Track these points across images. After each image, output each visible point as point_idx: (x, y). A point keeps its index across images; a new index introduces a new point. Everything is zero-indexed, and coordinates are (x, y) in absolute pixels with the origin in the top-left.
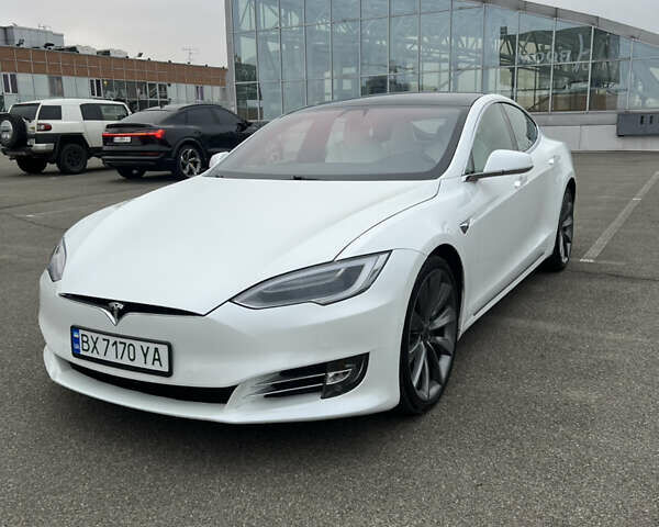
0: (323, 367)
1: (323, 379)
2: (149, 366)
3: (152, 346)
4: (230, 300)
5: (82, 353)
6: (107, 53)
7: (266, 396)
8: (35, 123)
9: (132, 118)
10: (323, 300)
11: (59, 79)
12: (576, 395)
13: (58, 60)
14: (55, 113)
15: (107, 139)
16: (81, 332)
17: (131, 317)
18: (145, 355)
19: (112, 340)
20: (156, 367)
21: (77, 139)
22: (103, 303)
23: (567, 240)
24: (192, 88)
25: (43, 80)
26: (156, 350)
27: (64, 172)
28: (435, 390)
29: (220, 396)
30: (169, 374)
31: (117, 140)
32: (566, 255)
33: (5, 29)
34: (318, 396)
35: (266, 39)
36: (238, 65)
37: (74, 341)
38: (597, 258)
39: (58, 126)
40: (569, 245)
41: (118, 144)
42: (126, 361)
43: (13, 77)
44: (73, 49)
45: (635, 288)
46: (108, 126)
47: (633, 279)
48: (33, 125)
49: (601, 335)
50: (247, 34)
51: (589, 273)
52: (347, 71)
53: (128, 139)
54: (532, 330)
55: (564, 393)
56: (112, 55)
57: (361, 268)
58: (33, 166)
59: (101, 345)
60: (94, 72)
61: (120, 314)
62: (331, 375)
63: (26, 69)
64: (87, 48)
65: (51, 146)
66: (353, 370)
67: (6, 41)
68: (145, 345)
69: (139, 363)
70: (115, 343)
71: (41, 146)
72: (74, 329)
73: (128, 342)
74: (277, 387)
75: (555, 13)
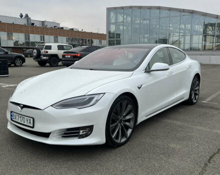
0: (78, 129)
1: (79, 133)
2: (28, 125)
3: (29, 118)
4: (51, 106)
5: (13, 119)
6: (73, 29)
7: (62, 137)
8: (43, 50)
9: (73, 50)
10: (79, 107)
11: (57, 37)
12: (173, 146)
13: (57, 31)
15: (63, 56)
16: (13, 113)
17: (24, 109)
18: (27, 121)
19: (20, 116)
20: (30, 125)
21: (56, 56)
22: (18, 104)
23: (196, 94)
24: (98, 41)
25: (52, 37)
26: (30, 120)
27: (51, 66)
28: (124, 140)
29: (46, 135)
30: (33, 127)
31: (66, 56)
32: (195, 99)
33: (43, 22)
34: (77, 138)
35: (119, 25)
36: (110, 33)
37: (11, 116)
38: (208, 101)
39: (50, 52)
40: (197, 96)
41: (67, 58)
42: (22, 123)
43: (44, 37)
44: (62, 28)
45: (216, 112)
46: (64, 52)
47: (217, 109)
48: (43, 51)
49: (194, 127)
50: (113, 24)
51: (202, 106)
52: (146, 36)
53: (69, 56)
54: (171, 124)
55: (170, 145)
57: (94, 97)
58: (42, 64)
59: (17, 117)
60: (68, 35)
61: (22, 108)
62: (81, 131)
63: (47, 34)
64: (67, 28)
65: (48, 58)
66: (88, 130)
67: (43, 25)
68: (27, 118)
69: (26, 124)
71: (45, 58)
72: (11, 112)
73: (23, 117)
74: (65, 134)
75: (217, 17)
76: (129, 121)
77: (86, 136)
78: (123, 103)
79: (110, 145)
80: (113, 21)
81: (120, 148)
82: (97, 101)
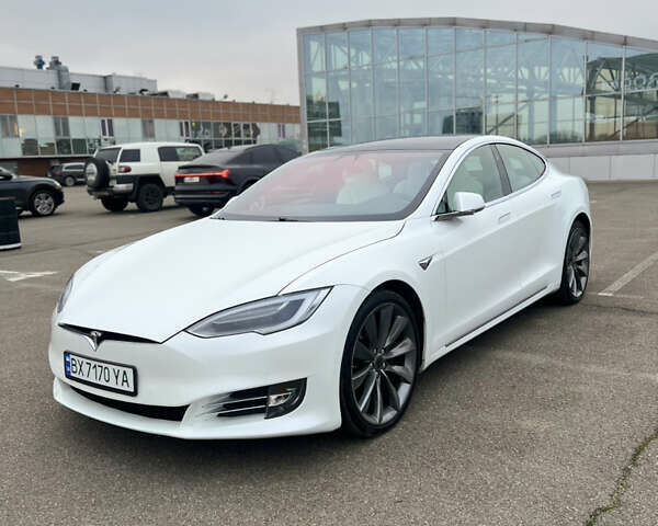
0: (265, 391)
1: (265, 402)
2: (119, 387)
3: (122, 369)
4: (185, 330)
5: (73, 375)
6: (196, 96)
7: (220, 415)
8: (118, 164)
9: (205, 158)
10: (264, 330)
11: (151, 122)
12: (527, 423)
13: (150, 105)
14: (134, 155)
15: (179, 179)
16: (72, 356)
17: (105, 343)
18: (117, 377)
19: (93, 363)
20: (125, 388)
21: (154, 179)
22: (85, 331)
23: (579, 274)
24: (274, 126)
25: (137, 124)
26: (125, 373)
27: (142, 210)
28: (389, 416)
29: (175, 414)
30: (134, 394)
31: (187, 180)
32: (579, 288)
33: (105, 78)
34: (264, 416)
35: (336, 79)
36: (309, 102)
37: (67, 364)
38: (616, 293)
39: (137, 168)
40: (583, 280)
41: (188, 184)
42: (103, 383)
43: (110, 122)
44: (165, 94)
45: (639, 322)
46: (180, 168)
47: (643, 313)
48: (115, 168)
49: (582, 367)
50: (319, 75)
51: (601, 307)
52: (417, 105)
53: (197, 180)
54: (515, 363)
55: (518, 422)
56: (201, 98)
58: (115, 204)
59: (85, 368)
60: (183, 115)
61: (99, 341)
62: (273, 397)
63: (121, 114)
64: (178, 92)
65: (131, 185)
67: (106, 88)
68: (117, 368)
69: (112, 384)
70: (95, 366)
71: (122, 187)
72: (67, 354)
73: (104, 365)
74: (227, 407)
75: (624, 41)
76: (400, 360)
77: (288, 408)
78: (383, 312)
79: (354, 431)
80: (318, 66)
81: (381, 439)
82: (314, 309)
